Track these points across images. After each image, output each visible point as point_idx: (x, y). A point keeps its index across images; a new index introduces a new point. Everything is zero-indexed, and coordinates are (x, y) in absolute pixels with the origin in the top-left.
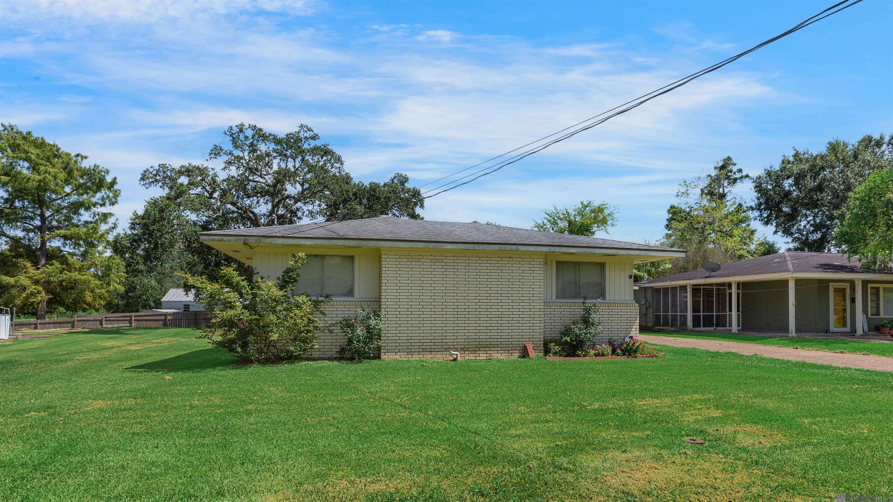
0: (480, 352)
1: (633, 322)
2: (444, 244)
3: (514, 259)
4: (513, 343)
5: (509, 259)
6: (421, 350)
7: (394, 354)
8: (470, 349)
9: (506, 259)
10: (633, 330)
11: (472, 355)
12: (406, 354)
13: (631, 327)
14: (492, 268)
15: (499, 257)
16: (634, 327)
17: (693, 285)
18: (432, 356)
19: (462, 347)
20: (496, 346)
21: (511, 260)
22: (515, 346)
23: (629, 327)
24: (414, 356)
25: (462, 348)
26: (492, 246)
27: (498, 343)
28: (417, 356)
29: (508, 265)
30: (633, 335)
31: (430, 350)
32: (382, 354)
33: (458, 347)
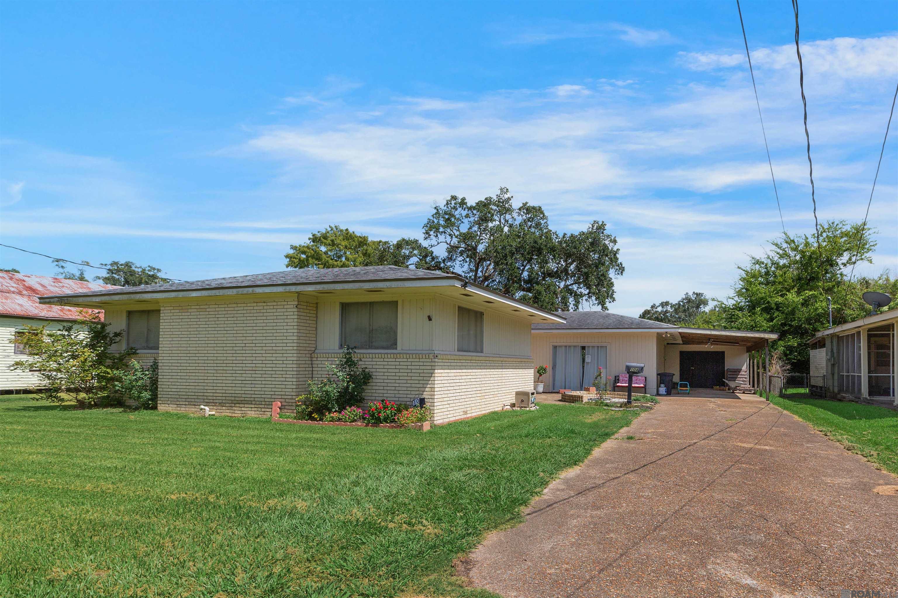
0: (235, 408)
1: (428, 379)
2: (191, 292)
3: (268, 304)
4: (266, 400)
5: (264, 304)
6: (187, 403)
7: (167, 405)
8: (227, 405)
9: (261, 304)
10: (427, 389)
11: (228, 411)
12: (176, 406)
13: (425, 386)
14: (248, 315)
15: (254, 302)
16: (429, 386)
17: (870, 330)
18: (196, 410)
19: (220, 401)
20: (250, 402)
21: (265, 304)
22: (267, 403)
23: (422, 386)
24: (182, 409)
25: (220, 403)
26: (231, 290)
27: (252, 399)
28: (184, 409)
29: (262, 311)
30: (426, 397)
31: (194, 403)
32: (159, 405)
33: (217, 401)
